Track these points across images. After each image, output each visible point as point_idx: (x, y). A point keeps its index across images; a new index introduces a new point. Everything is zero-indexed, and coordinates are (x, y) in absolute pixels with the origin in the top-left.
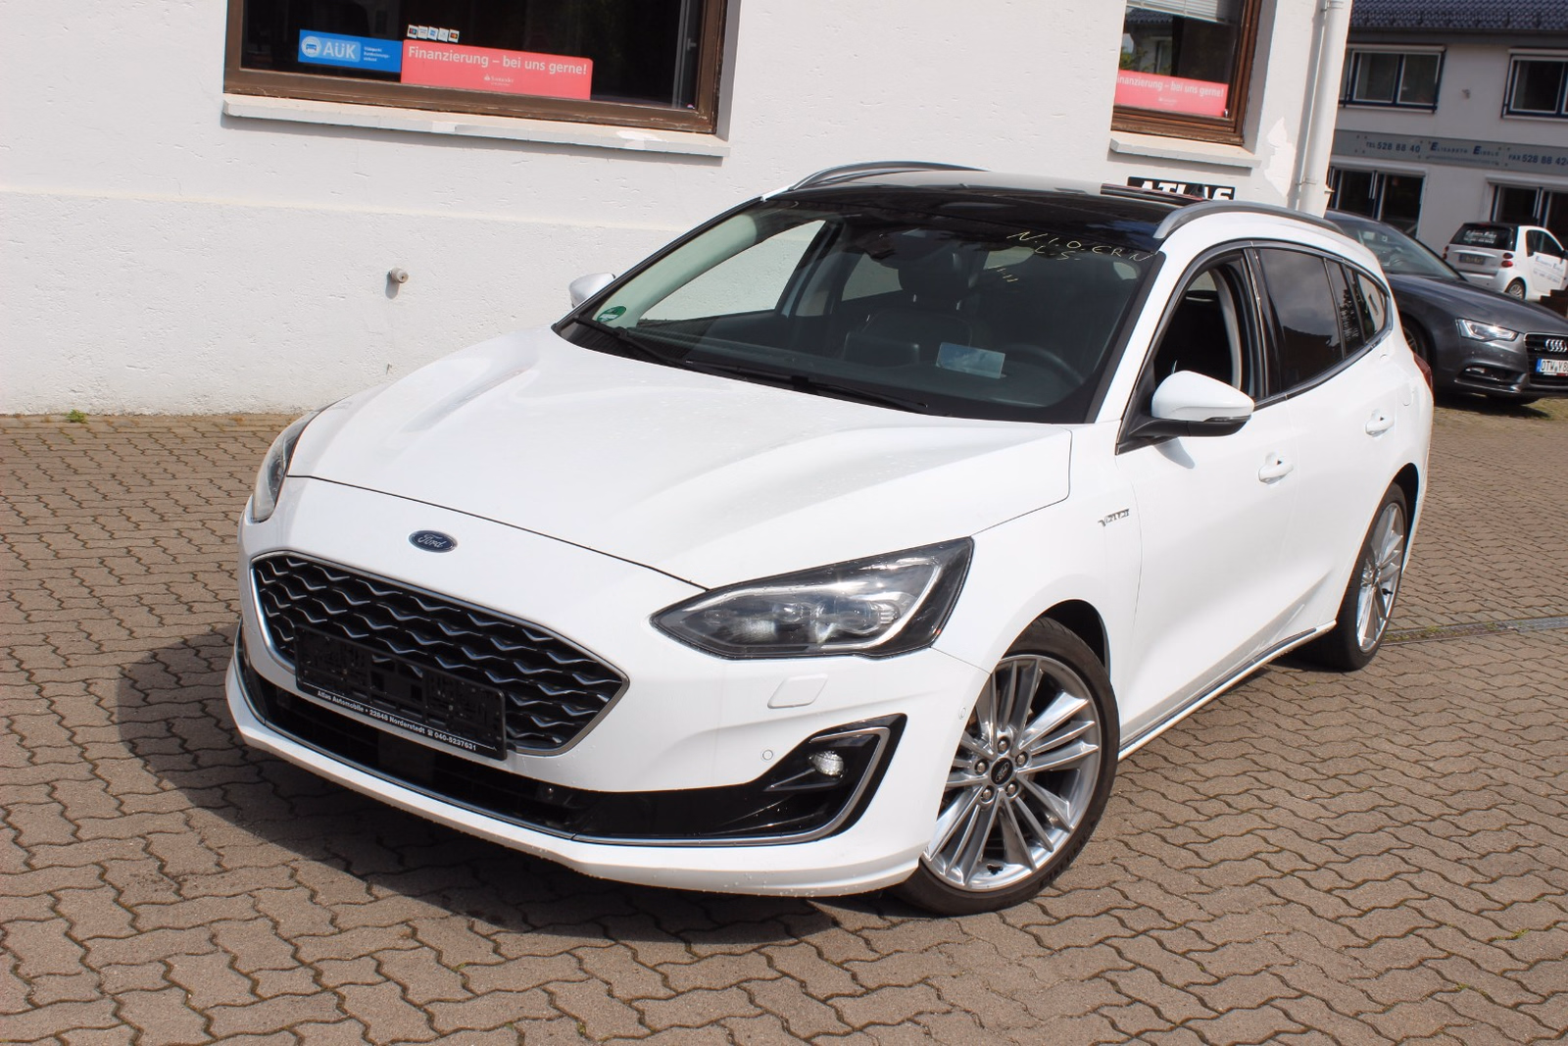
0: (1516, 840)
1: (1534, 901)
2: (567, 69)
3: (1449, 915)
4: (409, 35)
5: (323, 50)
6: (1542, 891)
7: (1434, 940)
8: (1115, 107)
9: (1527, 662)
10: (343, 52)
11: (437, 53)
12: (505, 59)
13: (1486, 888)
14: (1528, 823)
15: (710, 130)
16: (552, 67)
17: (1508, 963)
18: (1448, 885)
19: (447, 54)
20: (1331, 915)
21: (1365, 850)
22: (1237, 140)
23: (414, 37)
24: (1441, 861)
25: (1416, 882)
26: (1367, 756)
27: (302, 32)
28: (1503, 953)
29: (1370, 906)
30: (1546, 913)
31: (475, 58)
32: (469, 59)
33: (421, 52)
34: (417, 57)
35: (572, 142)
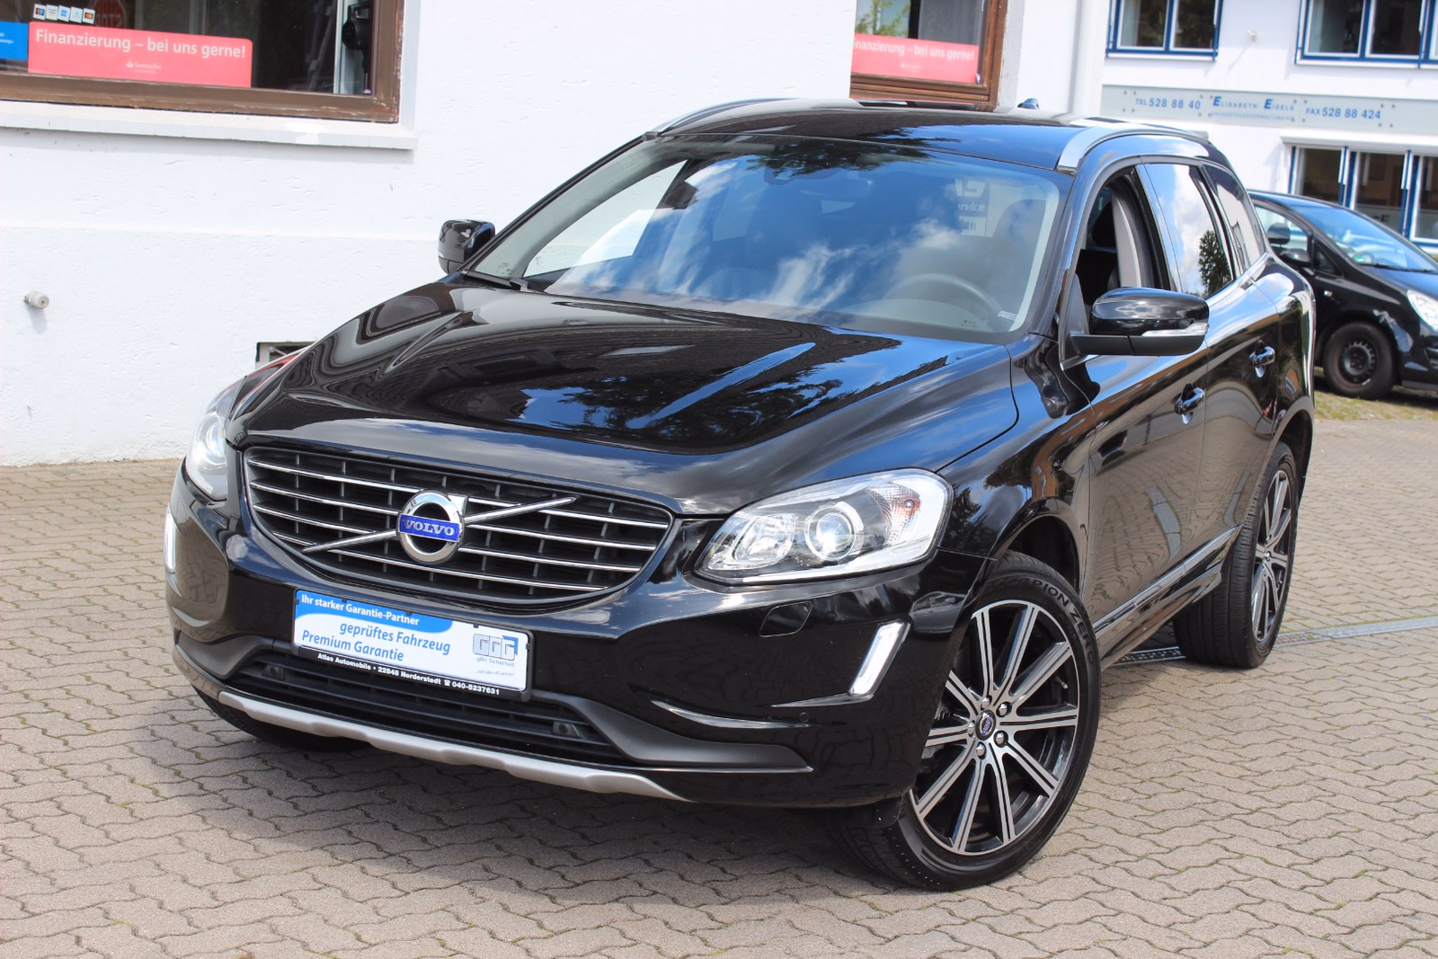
0: (1335, 827)
1: (1356, 877)
2: (223, 51)
4: (35, 16)
6: (1363, 869)
7: (1258, 914)
8: (852, 77)
9: (1345, 667)
11: (69, 37)
12: (150, 42)
13: (1307, 868)
14: (1348, 812)
15: (391, 119)
16: (205, 50)
17: (1330, 928)
18: (1269, 867)
19: (81, 38)
20: (1155, 898)
21: (1185, 842)
23: (42, 18)
24: (1262, 847)
25: (1238, 866)
26: (1180, 760)
28: (1326, 920)
29: (1193, 888)
30: (1367, 886)
31: (115, 41)
32: (108, 43)
33: (50, 35)
34: (46, 41)
35: (234, 138)
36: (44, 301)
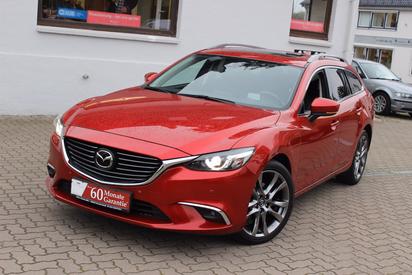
1: (382, 233)
2: (134, 19)
3: (359, 236)
5: (65, 13)
6: (385, 231)
7: (354, 241)
8: (290, 29)
10: (70, 13)
11: (97, 14)
12: (116, 16)
13: (370, 230)
14: (385, 217)
15: (174, 36)
16: (129, 18)
18: (360, 230)
19: (99, 16)
20: (328, 235)
21: (340, 222)
22: (326, 39)
24: (360, 224)
25: (352, 229)
26: (346, 202)
27: (59, 8)
28: (371, 244)
29: (338, 234)
30: (385, 236)
31: (108, 15)
32: (106, 16)
33: (92, 14)
34: (91, 15)
35: (135, 39)
36: (88, 77)
